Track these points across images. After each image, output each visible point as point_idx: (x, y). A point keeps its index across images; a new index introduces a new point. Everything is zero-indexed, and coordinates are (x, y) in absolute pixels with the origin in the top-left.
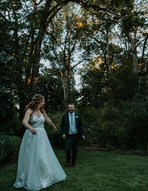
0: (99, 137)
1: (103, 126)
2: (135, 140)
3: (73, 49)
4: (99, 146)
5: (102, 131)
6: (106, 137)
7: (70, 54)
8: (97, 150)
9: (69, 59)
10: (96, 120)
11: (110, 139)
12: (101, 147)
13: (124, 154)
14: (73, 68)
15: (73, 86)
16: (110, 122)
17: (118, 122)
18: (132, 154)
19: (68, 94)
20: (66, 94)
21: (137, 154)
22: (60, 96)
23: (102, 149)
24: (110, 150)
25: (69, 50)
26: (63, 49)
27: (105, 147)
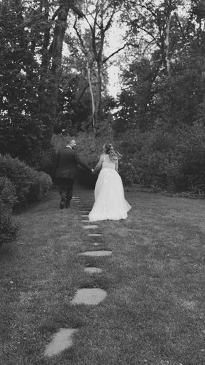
0: (142, 174)
1: (150, 159)
2: (189, 179)
3: (109, 25)
4: (141, 187)
5: (147, 166)
6: (151, 175)
7: (102, 33)
8: (138, 191)
9: (102, 43)
10: (140, 149)
11: (157, 178)
12: (144, 187)
13: (171, 196)
14: (108, 59)
15: (105, 87)
16: (159, 154)
17: (170, 155)
18: (180, 196)
19: (97, 105)
20: (95, 104)
21: (187, 197)
22: (85, 106)
23: (146, 190)
24: (155, 192)
25: (101, 27)
26: (93, 25)
27: (149, 187)
